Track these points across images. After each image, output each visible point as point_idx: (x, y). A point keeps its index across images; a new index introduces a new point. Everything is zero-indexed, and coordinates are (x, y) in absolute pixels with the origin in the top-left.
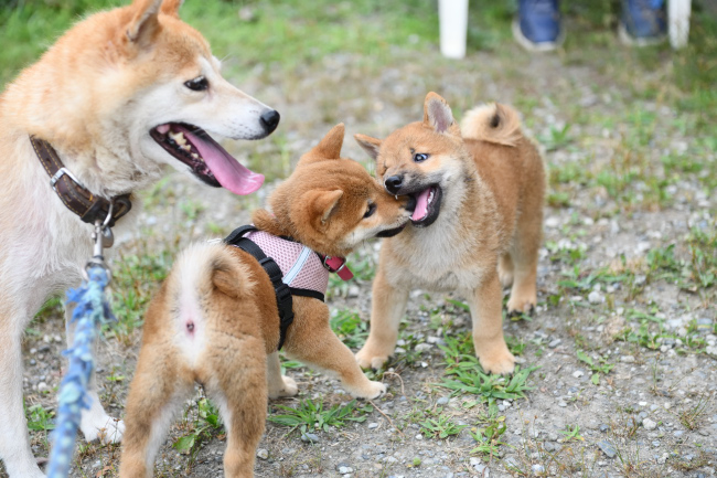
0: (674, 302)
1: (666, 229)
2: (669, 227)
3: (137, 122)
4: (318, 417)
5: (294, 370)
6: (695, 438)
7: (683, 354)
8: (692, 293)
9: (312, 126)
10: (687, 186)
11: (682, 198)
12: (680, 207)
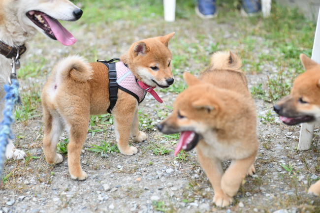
0: (262, 106)
1: (259, 81)
2: (261, 80)
3: (19, 9)
4: (109, 148)
5: (99, 133)
6: (269, 152)
7: (265, 124)
8: (269, 102)
9: (108, 46)
10: (269, 66)
11: (266, 70)
12: (266, 73)
